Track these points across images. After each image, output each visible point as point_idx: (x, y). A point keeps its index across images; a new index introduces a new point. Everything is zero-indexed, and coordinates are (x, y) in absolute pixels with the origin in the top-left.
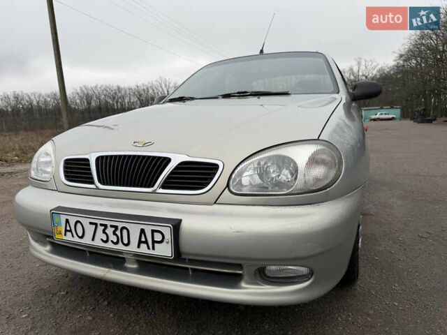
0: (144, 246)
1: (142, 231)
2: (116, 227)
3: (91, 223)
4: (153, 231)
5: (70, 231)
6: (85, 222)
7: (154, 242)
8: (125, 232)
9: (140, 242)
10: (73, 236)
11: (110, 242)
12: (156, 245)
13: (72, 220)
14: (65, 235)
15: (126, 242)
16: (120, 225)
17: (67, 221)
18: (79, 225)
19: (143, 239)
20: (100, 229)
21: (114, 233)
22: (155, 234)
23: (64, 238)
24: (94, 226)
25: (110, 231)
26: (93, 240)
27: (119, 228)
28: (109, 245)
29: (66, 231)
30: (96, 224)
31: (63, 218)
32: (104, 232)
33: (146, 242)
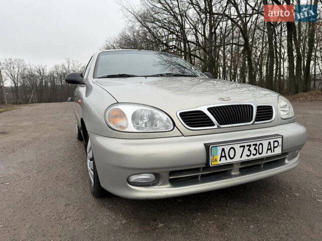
0: (269, 151)
1: (270, 143)
2: (256, 145)
3: (241, 147)
4: (274, 142)
5: (225, 156)
6: (237, 147)
7: (274, 147)
8: (261, 146)
9: (268, 149)
10: (226, 159)
11: (252, 154)
12: (275, 149)
13: (227, 148)
14: (220, 160)
15: (260, 152)
16: (258, 143)
17: (223, 150)
18: (232, 150)
19: (269, 148)
20: (247, 148)
21: (255, 149)
22: (275, 143)
23: (219, 163)
24: (243, 148)
25: (252, 148)
26: (241, 157)
27: (258, 145)
28: (252, 157)
29: (221, 157)
30: (244, 146)
31: (220, 149)
32: (249, 150)
33: (271, 149)
